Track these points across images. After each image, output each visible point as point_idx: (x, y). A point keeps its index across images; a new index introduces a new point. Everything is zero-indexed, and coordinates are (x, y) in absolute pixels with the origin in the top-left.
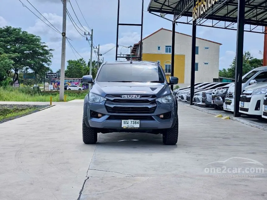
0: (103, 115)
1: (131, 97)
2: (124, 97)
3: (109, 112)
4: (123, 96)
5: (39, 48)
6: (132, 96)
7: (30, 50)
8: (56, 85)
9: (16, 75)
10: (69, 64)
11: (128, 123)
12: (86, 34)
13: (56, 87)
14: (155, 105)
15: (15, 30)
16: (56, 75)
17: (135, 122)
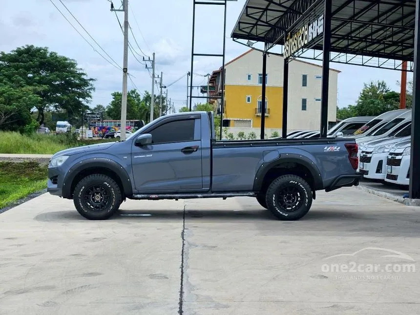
5: (74, 77)
7: (62, 80)
8: (96, 130)
9: (41, 116)
10: (114, 98)
12: (145, 59)
13: (97, 134)
15: (39, 50)
16: (98, 116)
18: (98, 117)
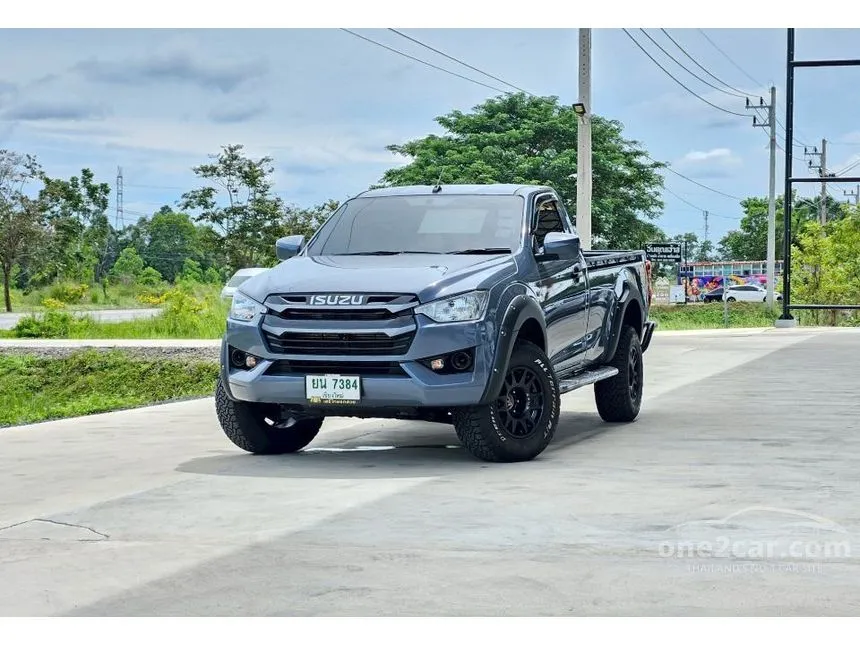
0: (259, 360)
1: (335, 302)
2: (315, 300)
3: (272, 350)
4: (313, 297)
6: (339, 299)
10: (746, 212)
11: (325, 387)
12: (752, 104)
14: (412, 327)
15: (536, 103)
16: (677, 250)
17: (345, 383)
18: (675, 254)
